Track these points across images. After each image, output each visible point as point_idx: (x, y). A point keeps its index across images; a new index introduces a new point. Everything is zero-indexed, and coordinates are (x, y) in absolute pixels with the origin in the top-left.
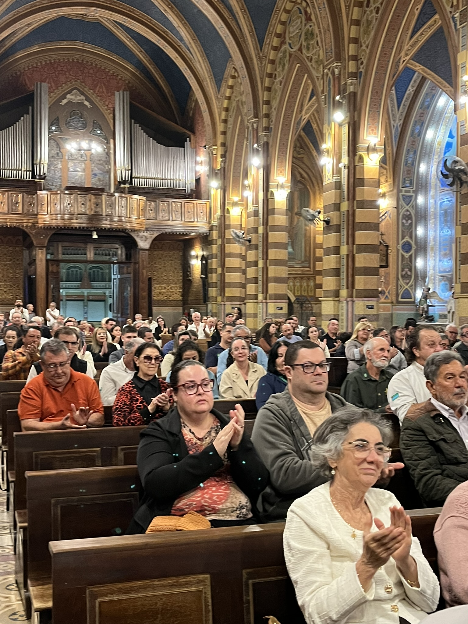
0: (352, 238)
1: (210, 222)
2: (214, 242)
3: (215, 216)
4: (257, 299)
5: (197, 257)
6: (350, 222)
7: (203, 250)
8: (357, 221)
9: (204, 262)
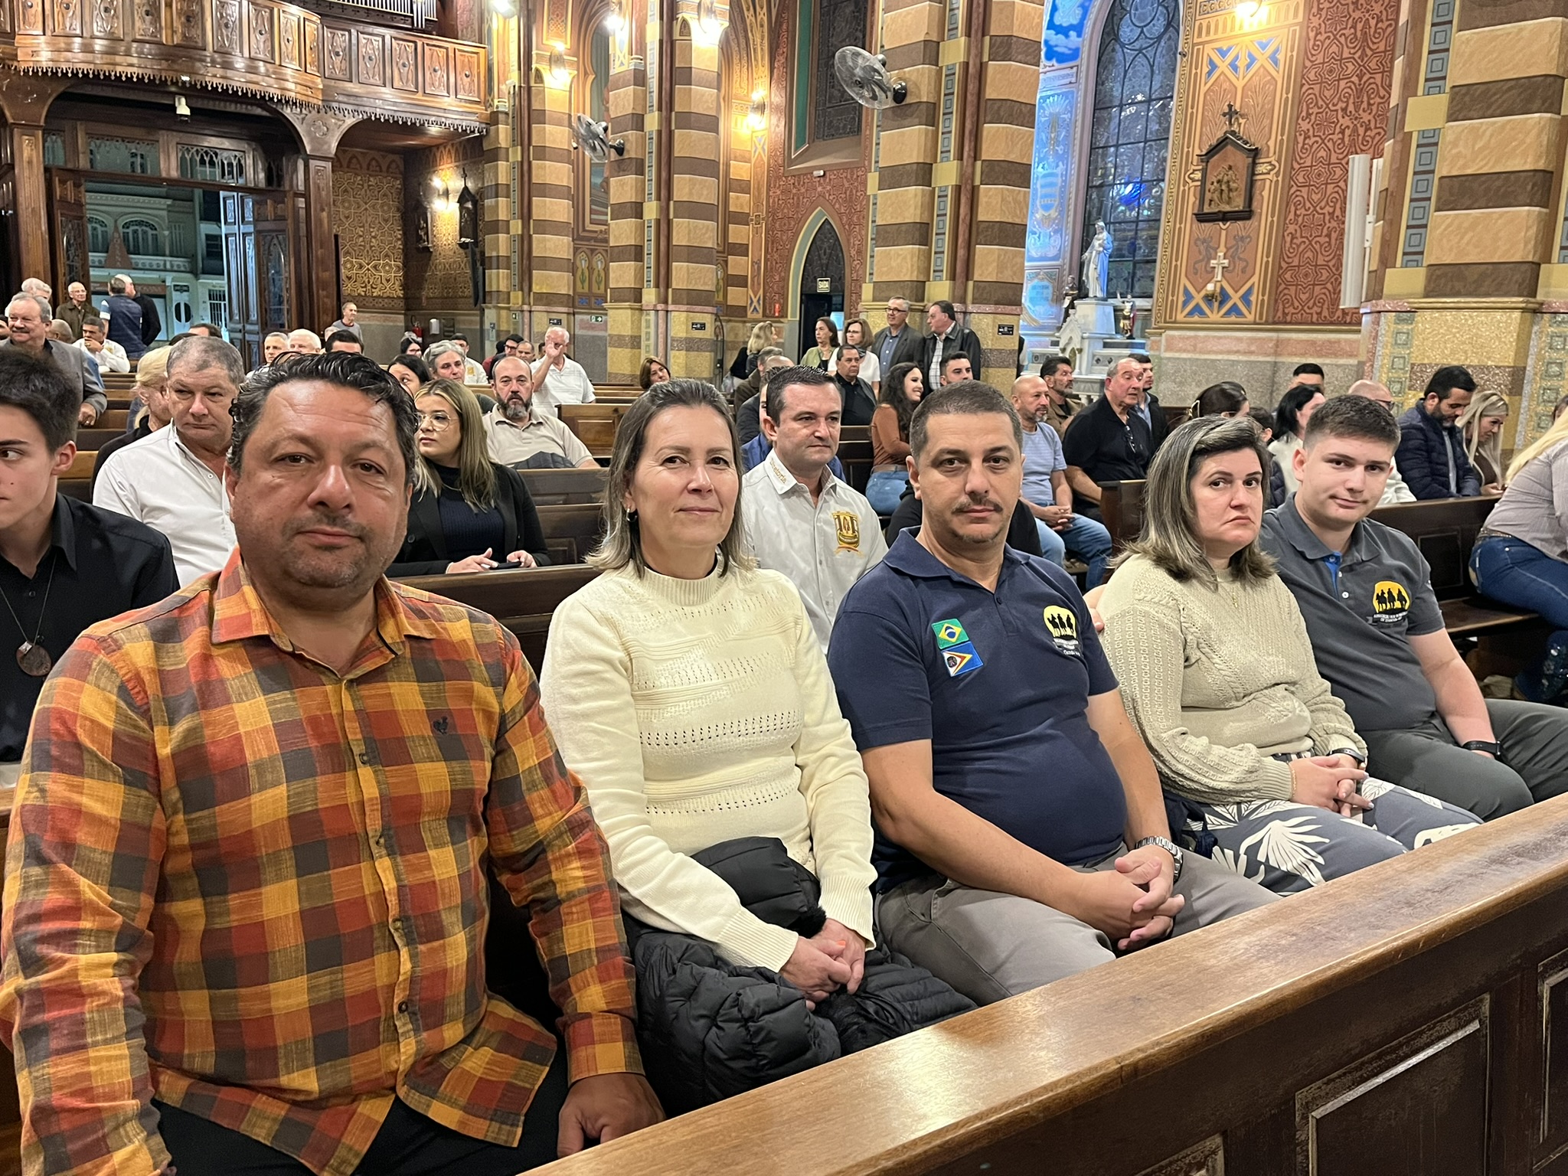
0: (971, 141)
1: (488, 104)
2: (502, 153)
3: (503, 87)
4: (638, 299)
5: (446, 193)
6: (971, 98)
7: (465, 176)
8: (990, 93)
9: (469, 205)
